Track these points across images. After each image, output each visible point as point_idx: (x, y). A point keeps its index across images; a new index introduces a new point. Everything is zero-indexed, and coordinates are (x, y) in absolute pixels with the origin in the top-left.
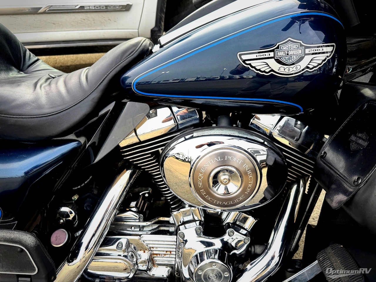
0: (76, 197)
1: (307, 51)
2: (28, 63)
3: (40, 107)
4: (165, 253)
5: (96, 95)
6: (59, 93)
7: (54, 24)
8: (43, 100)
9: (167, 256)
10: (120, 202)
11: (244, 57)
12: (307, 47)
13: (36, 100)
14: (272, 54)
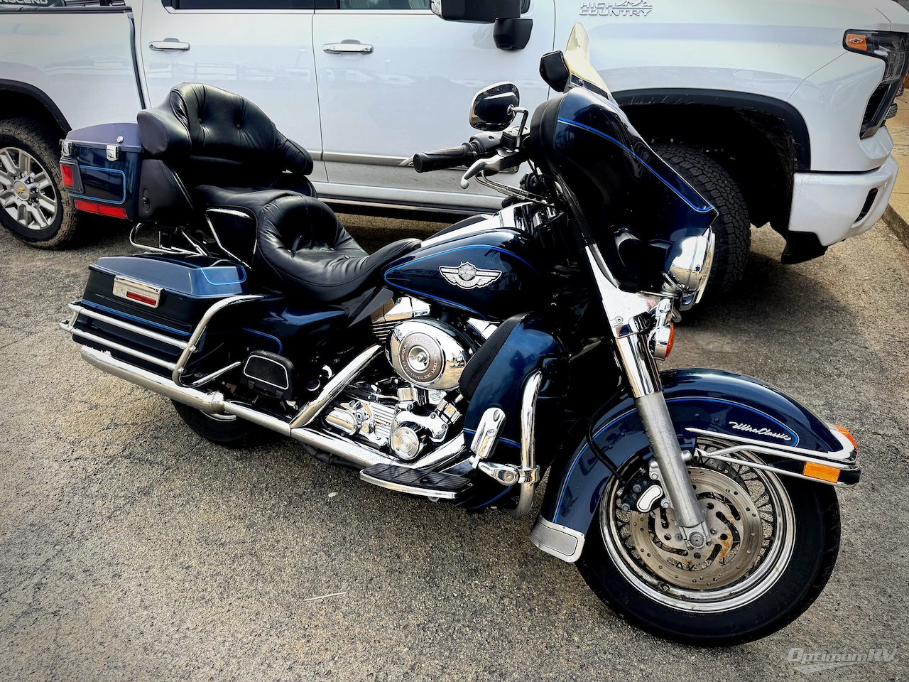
0: (337, 361)
1: (478, 273)
2: (340, 241)
3: (324, 279)
4: (385, 423)
5: (362, 279)
6: (340, 271)
7: (416, 180)
8: (329, 274)
9: (386, 427)
10: (363, 368)
11: (443, 270)
12: (477, 270)
13: (324, 274)
14: (457, 271)
